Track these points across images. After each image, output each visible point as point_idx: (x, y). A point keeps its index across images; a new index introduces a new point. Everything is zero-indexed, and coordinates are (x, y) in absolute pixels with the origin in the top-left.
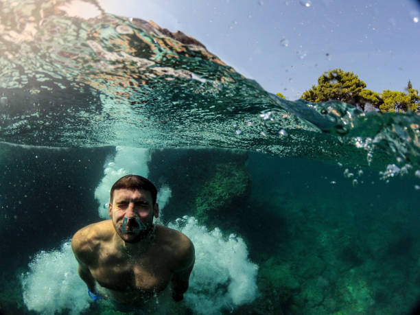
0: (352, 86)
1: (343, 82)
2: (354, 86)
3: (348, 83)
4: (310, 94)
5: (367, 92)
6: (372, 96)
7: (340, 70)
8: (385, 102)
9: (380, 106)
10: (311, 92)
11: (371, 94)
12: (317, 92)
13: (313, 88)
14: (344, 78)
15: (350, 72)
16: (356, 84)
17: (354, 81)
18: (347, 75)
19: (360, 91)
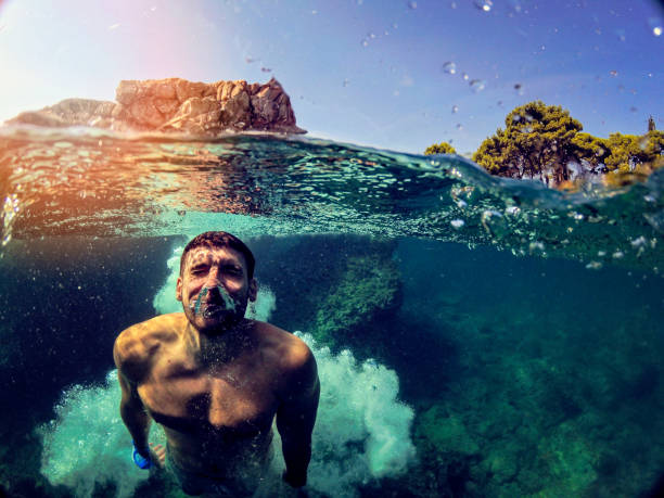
0: (560, 128)
1: (546, 123)
2: (564, 128)
3: (553, 124)
4: (493, 143)
5: (584, 138)
6: (592, 144)
7: (540, 103)
8: (613, 152)
9: (606, 160)
10: (496, 140)
11: (590, 140)
12: (504, 140)
13: (499, 132)
14: (548, 116)
15: (557, 106)
16: (567, 125)
17: (562, 121)
18: (552, 111)
19: (573, 136)
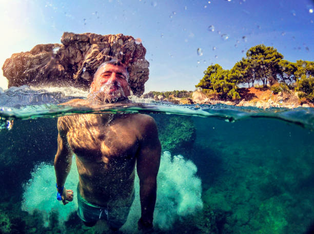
0: (272, 57)
1: (266, 55)
2: (274, 57)
3: (269, 55)
4: (240, 64)
5: (284, 62)
6: (288, 65)
7: (263, 45)
8: (299, 69)
9: (295, 73)
10: (241, 63)
11: (287, 63)
12: (246, 63)
13: (243, 59)
14: (267, 52)
15: (271, 47)
16: (276, 56)
17: (274, 54)
18: (269, 49)
19: (279, 61)
